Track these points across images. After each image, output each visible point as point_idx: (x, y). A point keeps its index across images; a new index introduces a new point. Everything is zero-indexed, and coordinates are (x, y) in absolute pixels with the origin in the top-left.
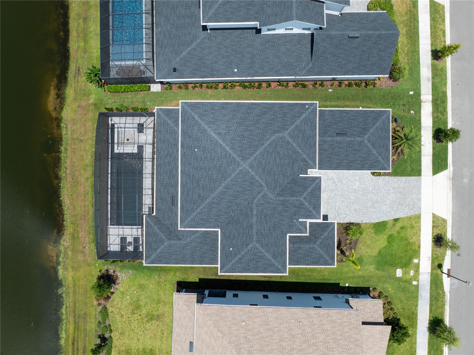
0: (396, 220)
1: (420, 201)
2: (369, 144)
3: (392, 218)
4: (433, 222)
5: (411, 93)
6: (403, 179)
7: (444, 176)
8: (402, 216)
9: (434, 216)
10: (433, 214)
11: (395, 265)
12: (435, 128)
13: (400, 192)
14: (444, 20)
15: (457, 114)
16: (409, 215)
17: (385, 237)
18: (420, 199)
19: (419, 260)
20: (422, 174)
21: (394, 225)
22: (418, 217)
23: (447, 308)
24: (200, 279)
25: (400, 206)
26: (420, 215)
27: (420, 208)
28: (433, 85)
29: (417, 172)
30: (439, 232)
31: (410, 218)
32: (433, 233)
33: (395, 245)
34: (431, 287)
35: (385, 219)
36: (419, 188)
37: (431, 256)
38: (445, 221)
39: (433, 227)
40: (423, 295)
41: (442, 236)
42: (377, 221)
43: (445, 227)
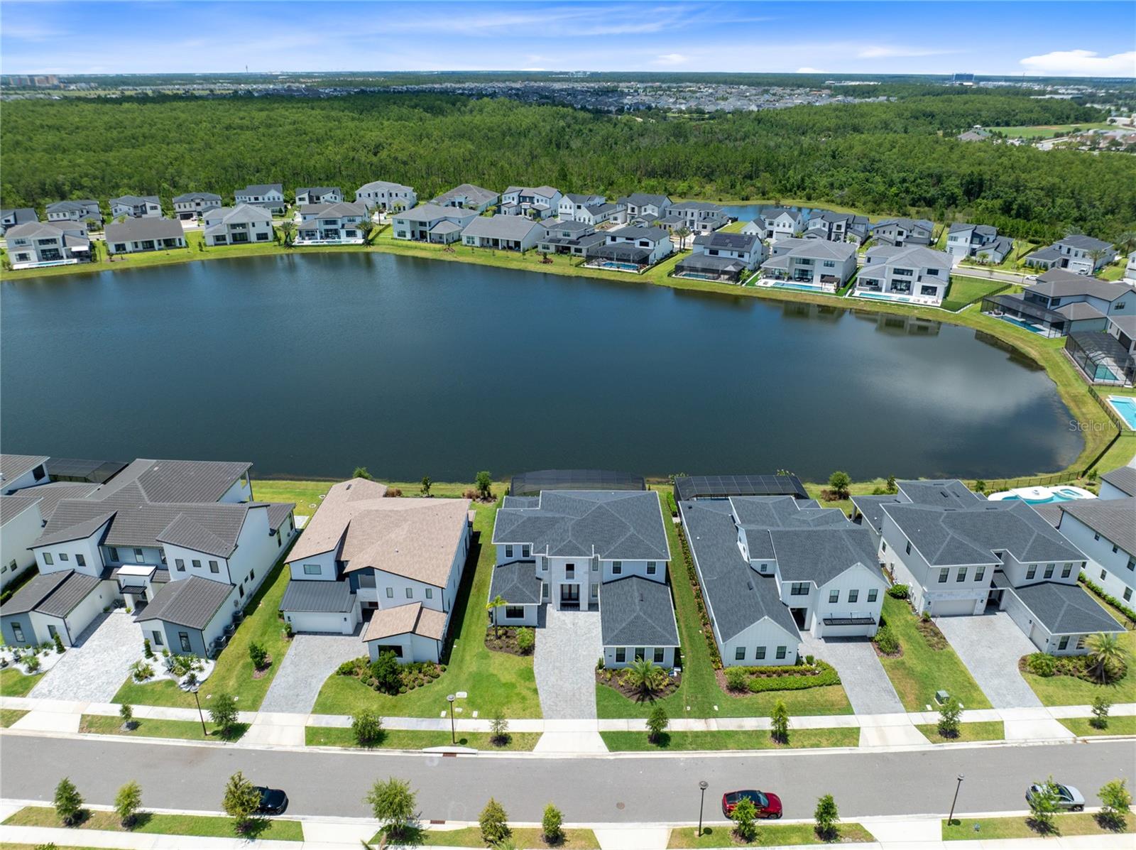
0: (536, 691)
1: (562, 718)
2: (633, 617)
3: (538, 687)
4: (530, 734)
5: (716, 708)
6: (593, 699)
7: (599, 749)
8: (541, 698)
9: (539, 735)
10: (542, 733)
11: (472, 690)
12: (670, 735)
13: (574, 695)
14: (835, 745)
15: (697, 764)
16: (542, 705)
17: (513, 680)
18: (564, 717)
19: (476, 719)
20: (600, 720)
21: (529, 689)
22: (538, 716)
23: (397, 753)
24: (481, 545)
25: (554, 695)
26: (542, 718)
27: (551, 718)
28: (736, 733)
29: (603, 713)
30: (514, 740)
31: (538, 706)
32: (514, 733)
33: (501, 691)
34: (434, 732)
35: (537, 681)
36: (581, 716)
37: (480, 731)
38: (531, 749)
39: (523, 734)
40: (424, 723)
41: (508, 745)
42: (536, 671)
43: (523, 749)
